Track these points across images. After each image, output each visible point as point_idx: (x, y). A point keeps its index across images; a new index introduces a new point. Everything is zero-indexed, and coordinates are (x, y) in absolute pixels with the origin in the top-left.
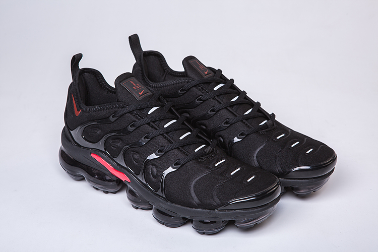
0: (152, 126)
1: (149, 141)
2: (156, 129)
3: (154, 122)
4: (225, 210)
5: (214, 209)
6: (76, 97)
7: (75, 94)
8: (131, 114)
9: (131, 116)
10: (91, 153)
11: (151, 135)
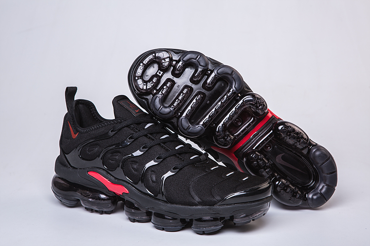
0: (150, 137)
1: (147, 150)
2: (154, 140)
3: (151, 134)
4: (224, 205)
5: (214, 205)
6: (72, 123)
7: (72, 120)
8: (129, 128)
9: (129, 129)
10: (88, 172)
11: (149, 145)
